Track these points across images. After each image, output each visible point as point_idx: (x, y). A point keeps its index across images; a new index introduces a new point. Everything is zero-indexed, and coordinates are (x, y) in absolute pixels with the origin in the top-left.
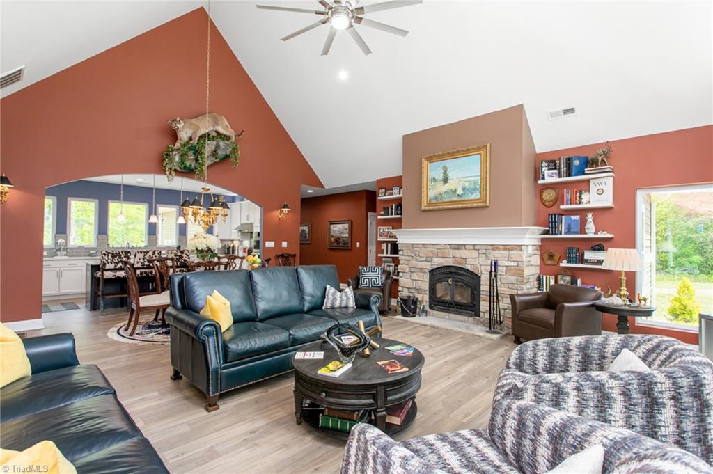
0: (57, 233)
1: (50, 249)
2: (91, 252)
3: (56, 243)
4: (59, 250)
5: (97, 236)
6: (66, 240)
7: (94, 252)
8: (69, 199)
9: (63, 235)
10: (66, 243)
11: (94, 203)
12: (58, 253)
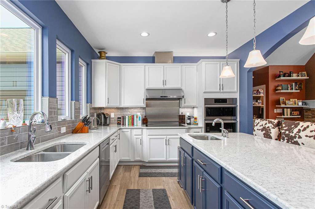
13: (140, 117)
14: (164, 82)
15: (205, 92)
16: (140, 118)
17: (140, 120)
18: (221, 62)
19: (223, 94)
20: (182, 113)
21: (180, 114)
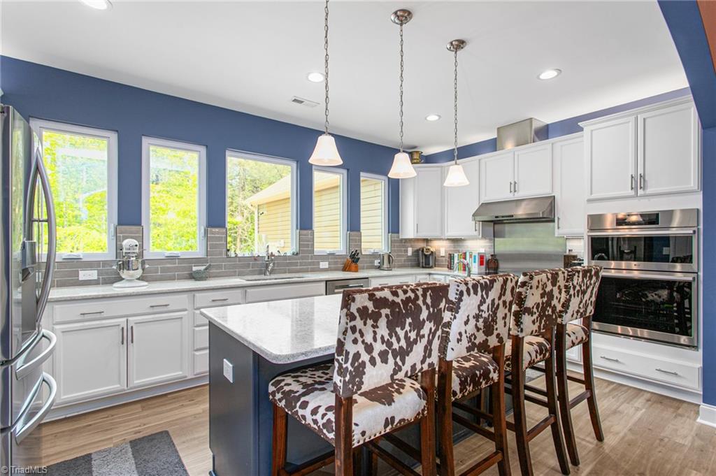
0: (120, 224)
1: (105, 263)
2: (195, 269)
3: (119, 248)
4: (126, 265)
5: (206, 232)
6: (141, 239)
7: (202, 268)
8: (146, 141)
9: (134, 228)
10: (142, 246)
11: (195, 155)
12: (125, 274)
13: (475, 256)
14: (514, 187)
15: (589, 201)
16: (475, 259)
17: (475, 262)
18: (639, 116)
19: (647, 200)
20: (570, 250)
21: (567, 253)
